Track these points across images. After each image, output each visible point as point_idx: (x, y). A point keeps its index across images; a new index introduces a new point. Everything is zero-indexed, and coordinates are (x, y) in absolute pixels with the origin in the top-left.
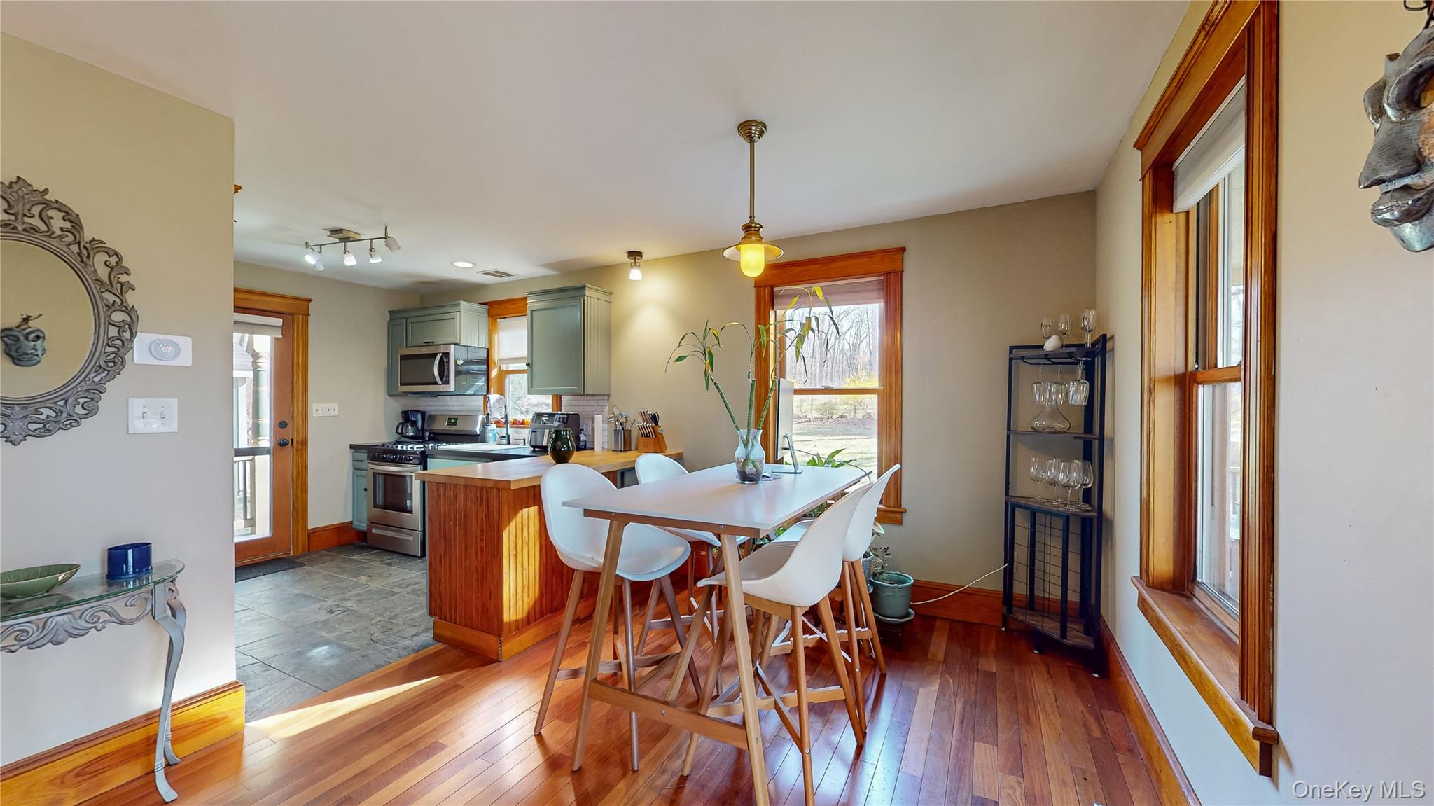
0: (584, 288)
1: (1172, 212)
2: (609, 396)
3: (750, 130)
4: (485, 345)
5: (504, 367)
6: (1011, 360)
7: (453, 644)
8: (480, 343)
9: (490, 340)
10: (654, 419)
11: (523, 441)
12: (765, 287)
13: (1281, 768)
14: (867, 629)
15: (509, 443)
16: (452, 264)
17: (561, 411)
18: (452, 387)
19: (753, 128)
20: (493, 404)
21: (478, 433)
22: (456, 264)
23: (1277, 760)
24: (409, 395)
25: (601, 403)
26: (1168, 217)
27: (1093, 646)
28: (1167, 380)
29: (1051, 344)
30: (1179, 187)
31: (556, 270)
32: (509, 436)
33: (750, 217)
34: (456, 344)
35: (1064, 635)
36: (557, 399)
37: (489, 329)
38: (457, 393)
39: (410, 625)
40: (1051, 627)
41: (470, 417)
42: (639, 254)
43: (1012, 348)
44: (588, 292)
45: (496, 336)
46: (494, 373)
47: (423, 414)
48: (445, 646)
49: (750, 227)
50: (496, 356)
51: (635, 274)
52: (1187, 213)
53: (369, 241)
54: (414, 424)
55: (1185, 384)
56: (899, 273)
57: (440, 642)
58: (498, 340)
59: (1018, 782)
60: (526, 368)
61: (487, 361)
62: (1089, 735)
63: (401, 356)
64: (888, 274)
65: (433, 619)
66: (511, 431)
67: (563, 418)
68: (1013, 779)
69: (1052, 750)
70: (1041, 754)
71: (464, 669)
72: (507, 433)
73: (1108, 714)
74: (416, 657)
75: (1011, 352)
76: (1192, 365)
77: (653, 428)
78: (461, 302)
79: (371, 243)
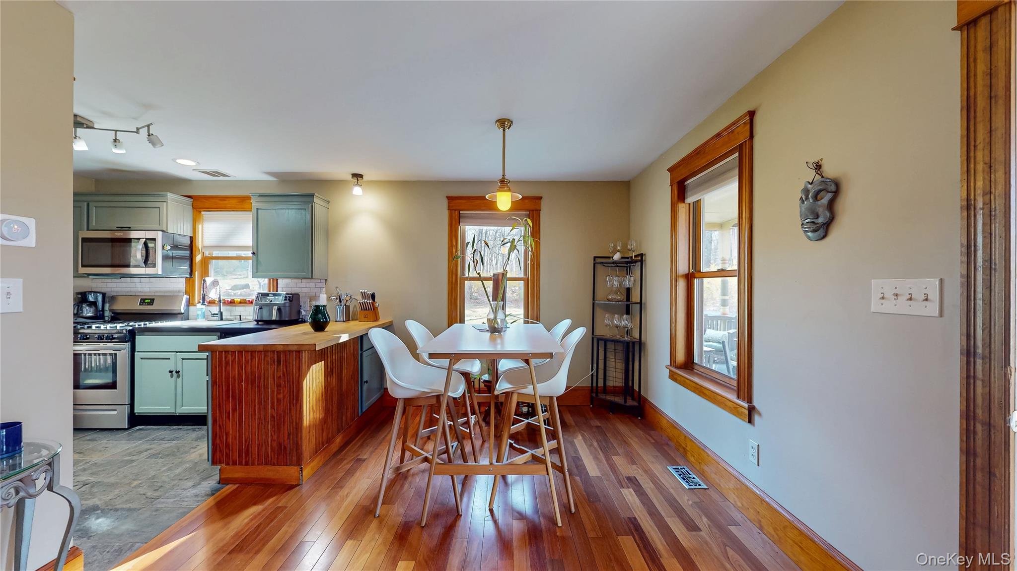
0: (312, 196)
1: (684, 202)
2: (326, 280)
3: (504, 123)
4: (189, 233)
5: (207, 253)
6: (594, 264)
7: (244, 483)
8: (185, 231)
9: (194, 230)
10: (373, 296)
11: (239, 317)
12: (455, 210)
13: (756, 418)
14: (546, 413)
15: (222, 319)
16: (174, 160)
17: (277, 291)
18: (159, 270)
19: (506, 123)
20: (209, 285)
21: (183, 312)
22: (179, 161)
23: (754, 416)
24: (90, 277)
25: (321, 285)
26: (683, 205)
27: (637, 404)
28: (682, 276)
29: (617, 257)
30: (688, 193)
31: (276, 177)
32: (221, 314)
33: (503, 175)
34: (163, 231)
35: (625, 402)
36: (274, 282)
37: (193, 218)
38: (164, 275)
39: (180, 480)
40: (619, 400)
41: (172, 297)
42: (361, 176)
43: (595, 258)
44: (315, 200)
45: (200, 226)
46: (198, 258)
47: (104, 295)
48: (237, 485)
49: (504, 181)
50: (199, 243)
51: (357, 191)
52: (690, 204)
53: (114, 132)
54: (94, 304)
55: (689, 278)
56: (538, 211)
57: (228, 484)
58: (202, 229)
59: (637, 467)
60: (251, 255)
61: (191, 247)
62: (650, 442)
63: (82, 238)
64: (533, 211)
65: (219, 467)
66: (223, 308)
67: (290, 297)
68: (634, 467)
69: (641, 452)
70: (638, 454)
71: (274, 496)
72: (220, 311)
73: (652, 433)
74: (215, 499)
75: (594, 260)
76: (691, 270)
77: (372, 303)
78: (169, 194)
79: (116, 135)
